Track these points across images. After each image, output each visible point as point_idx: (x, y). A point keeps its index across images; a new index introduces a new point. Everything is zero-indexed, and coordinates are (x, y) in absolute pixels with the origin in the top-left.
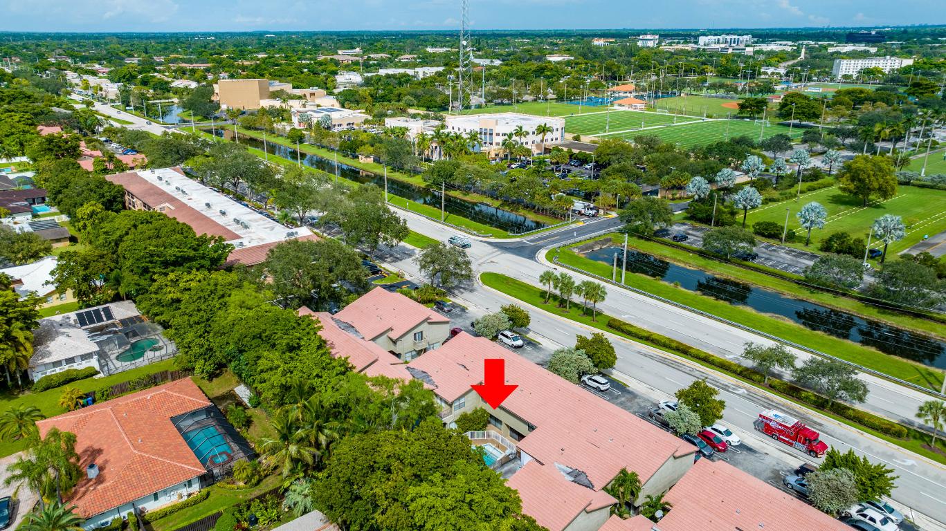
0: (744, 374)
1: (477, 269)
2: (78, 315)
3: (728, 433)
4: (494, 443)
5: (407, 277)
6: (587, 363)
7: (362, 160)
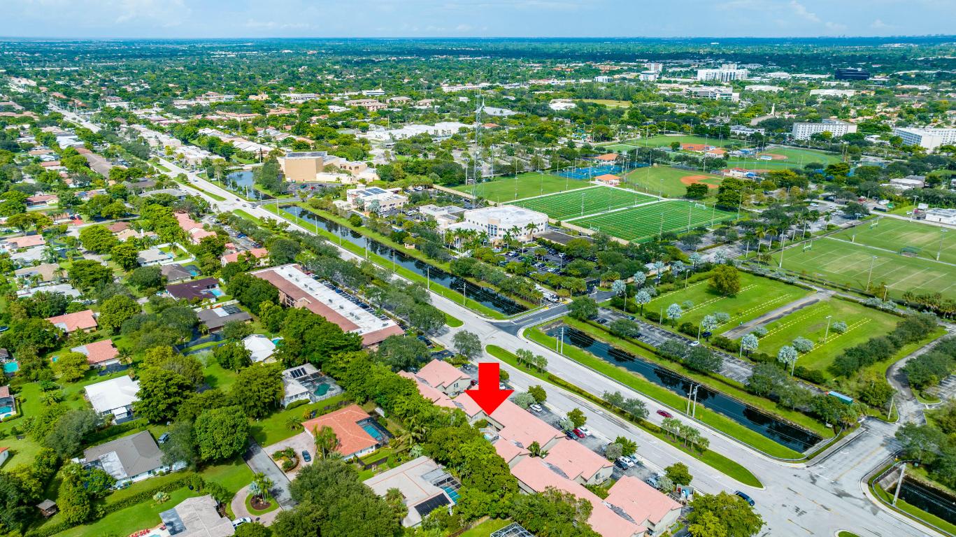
0: (604, 405)
1: (484, 344)
2: (291, 372)
3: (586, 430)
4: (489, 433)
5: (447, 348)
6: (532, 399)
7: (407, 247)
